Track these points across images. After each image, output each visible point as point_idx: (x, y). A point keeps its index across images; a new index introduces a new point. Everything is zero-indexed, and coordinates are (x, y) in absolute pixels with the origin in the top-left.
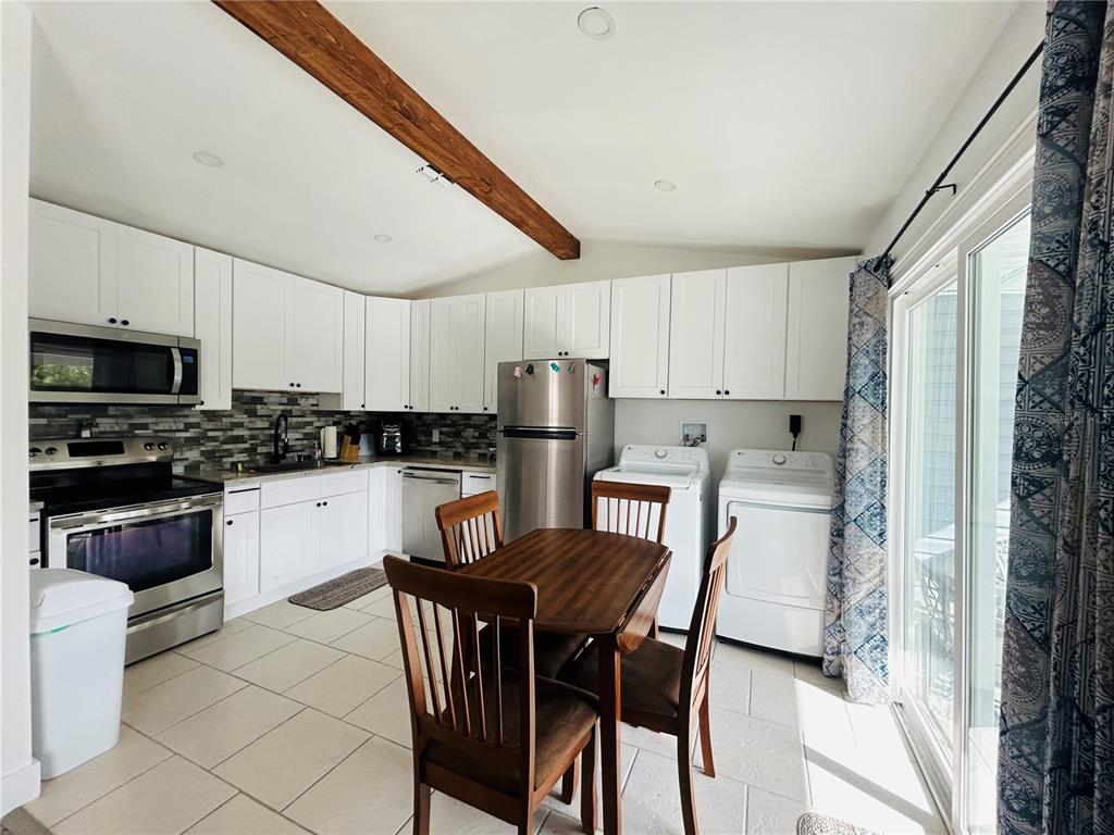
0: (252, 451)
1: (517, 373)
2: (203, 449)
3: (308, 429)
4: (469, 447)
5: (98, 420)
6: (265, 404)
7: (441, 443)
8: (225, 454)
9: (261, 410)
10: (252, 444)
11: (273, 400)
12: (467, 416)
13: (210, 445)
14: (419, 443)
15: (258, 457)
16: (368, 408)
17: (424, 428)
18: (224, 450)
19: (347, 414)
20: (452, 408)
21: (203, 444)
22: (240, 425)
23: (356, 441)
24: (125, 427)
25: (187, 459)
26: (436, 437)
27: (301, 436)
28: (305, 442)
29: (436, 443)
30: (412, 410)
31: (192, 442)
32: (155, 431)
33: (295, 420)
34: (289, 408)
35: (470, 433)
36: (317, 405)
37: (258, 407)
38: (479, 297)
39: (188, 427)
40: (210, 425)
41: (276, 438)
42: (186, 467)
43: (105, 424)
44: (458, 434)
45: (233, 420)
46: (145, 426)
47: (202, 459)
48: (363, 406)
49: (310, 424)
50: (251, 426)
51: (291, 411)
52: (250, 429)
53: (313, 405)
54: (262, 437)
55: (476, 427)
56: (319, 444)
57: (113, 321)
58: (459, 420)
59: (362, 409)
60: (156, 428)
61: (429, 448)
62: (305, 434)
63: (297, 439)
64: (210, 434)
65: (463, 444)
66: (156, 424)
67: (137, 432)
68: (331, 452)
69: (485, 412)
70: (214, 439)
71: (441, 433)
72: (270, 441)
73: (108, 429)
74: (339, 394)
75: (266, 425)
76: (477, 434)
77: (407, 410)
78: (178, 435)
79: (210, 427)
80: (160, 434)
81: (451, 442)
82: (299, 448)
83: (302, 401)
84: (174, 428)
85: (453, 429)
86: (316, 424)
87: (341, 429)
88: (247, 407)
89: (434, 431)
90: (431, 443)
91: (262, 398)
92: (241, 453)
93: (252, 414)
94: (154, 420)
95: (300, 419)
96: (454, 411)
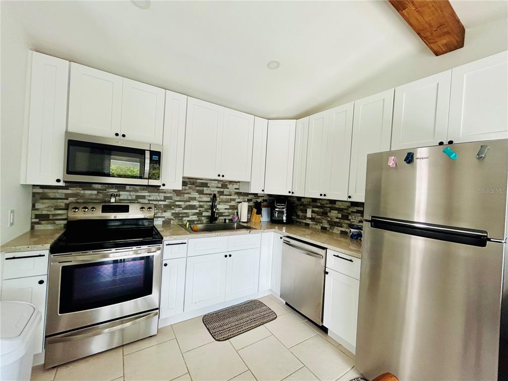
0: (200, 214)
1: (391, 163)
2: (173, 211)
3: (233, 203)
4: (333, 224)
5: (121, 193)
6: (209, 187)
7: (312, 219)
8: (185, 215)
9: (206, 190)
10: (200, 210)
11: (213, 185)
12: (333, 202)
13: (177, 210)
14: (298, 216)
15: (203, 218)
16: (267, 192)
17: (302, 207)
18: (184, 213)
19: (256, 195)
20: (321, 195)
21: (173, 209)
22: (194, 199)
23: (259, 212)
24: (134, 197)
25: (164, 217)
26: (309, 214)
27: (228, 207)
28: (230, 211)
29: (309, 218)
30: (293, 195)
31: (168, 207)
32: (149, 200)
33: (225, 197)
34: (222, 190)
35: (334, 214)
36: (238, 189)
37: (205, 188)
38: (348, 106)
39: (166, 198)
40: (178, 198)
41: (213, 207)
42: (163, 221)
43: (124, 195)
44: (325, 214)
45: (190, 196)
46: (144, 197)
47: (172, 217)
48: (263, 191)
49: (234, 200)
50: (200, 200)
51: (223, 192)
52: (200, 202)
53: (236, 189)
54: (205, 207)
55: (340, 210)
56: (237, 213)
57: (117, 135)
58: (326, 204)
59: (263, 192)
60: (150, 199)
61: (304, 221)
62: (230, 206)
63: (226, 209)
64: (177, 203)
65: (329, 222)
66: (150, 196)
67: (139, 200)
68: (244, 218)
69: (349, 200)
70: (179, 206)
71: (313, 212)
72: (209, 209)
73: (126, 198)
74: (249, 182)
75: (209, 199)
76: (340, 216)
77: (290, 194)
78: (161, 203)
79: (177, 199)
80: (151, 202)
81: (320, 219)
82: (226, 214)
83: (230, 186)
84: (159, 199)
85: (322, 210)
86: (237, 201)
87: (252, 204)
88: (198, 188)
89: (308, 209)
90: (305, 218)
91: (207, 184)
92: (194, 215)
93: (201, 193)
94: (148, 194)
95: (228, 197)
96: (323, 197)
